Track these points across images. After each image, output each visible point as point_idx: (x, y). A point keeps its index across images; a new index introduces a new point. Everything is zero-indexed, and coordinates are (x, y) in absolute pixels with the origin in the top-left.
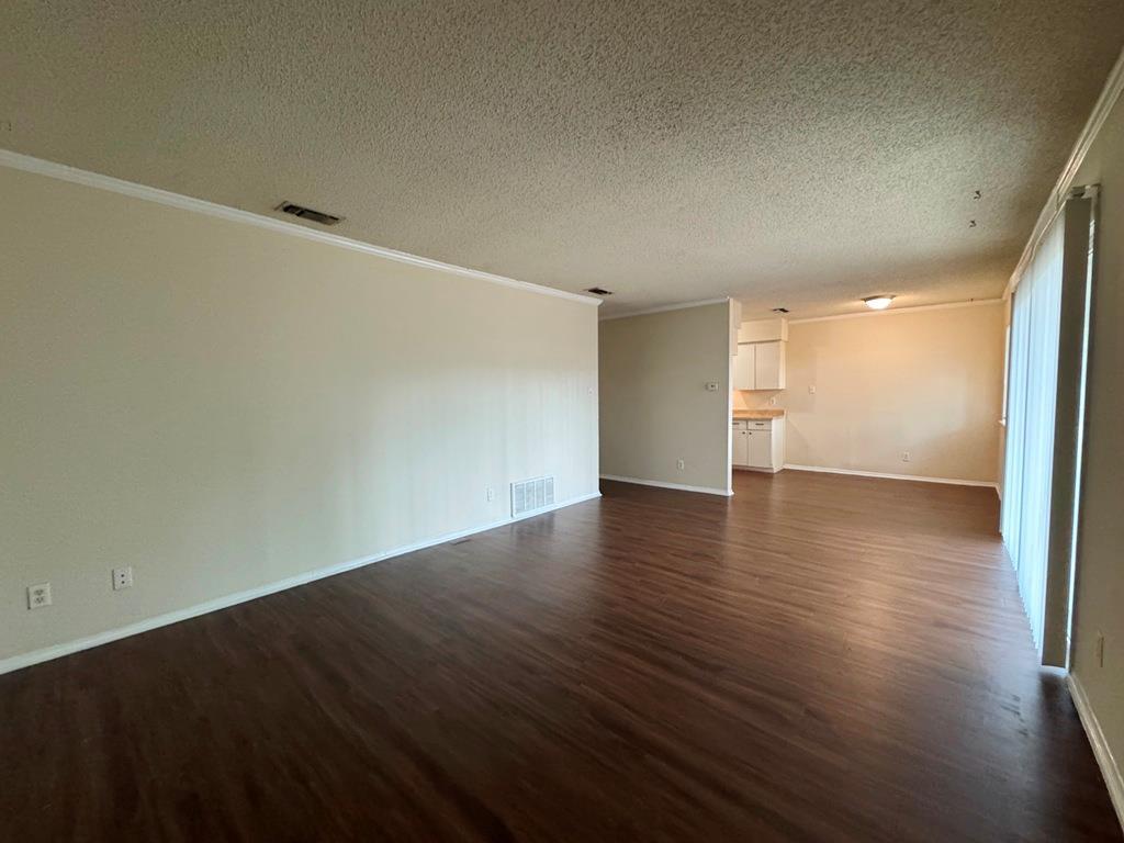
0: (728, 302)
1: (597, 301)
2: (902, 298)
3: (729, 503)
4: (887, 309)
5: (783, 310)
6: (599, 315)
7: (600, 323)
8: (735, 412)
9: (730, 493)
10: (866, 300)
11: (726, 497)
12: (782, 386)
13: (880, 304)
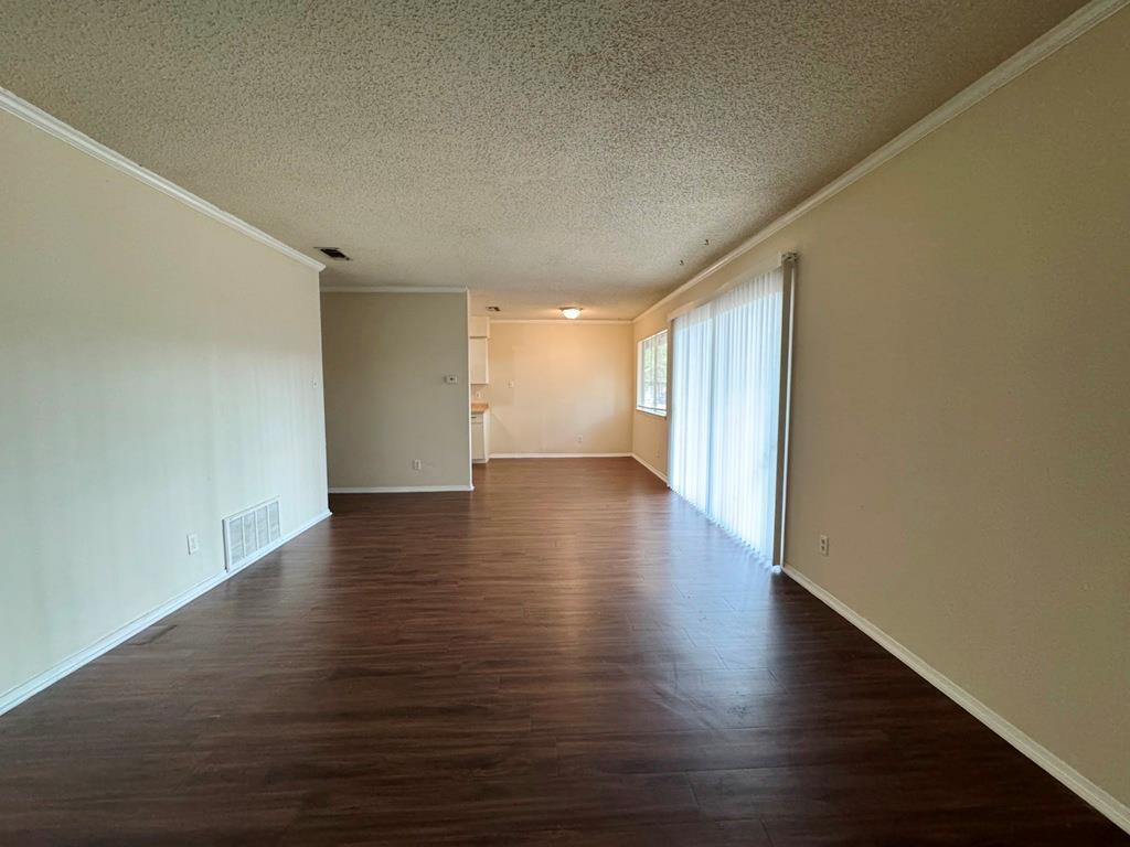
0: (466, 293)
1: (318, 265)
2: (587, 311)
3: (471, 497)
4: (576, 319)
5: (497, 309)
6: (322, 284)
7: (323, 295)
8: (472, 405)
9: (472, 488)
10: (563, 309)
11: (469, 492)
12: (487, 382)
13: (572, 314)
